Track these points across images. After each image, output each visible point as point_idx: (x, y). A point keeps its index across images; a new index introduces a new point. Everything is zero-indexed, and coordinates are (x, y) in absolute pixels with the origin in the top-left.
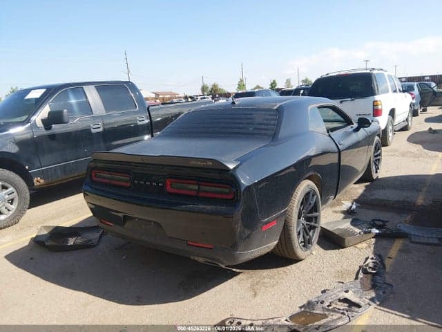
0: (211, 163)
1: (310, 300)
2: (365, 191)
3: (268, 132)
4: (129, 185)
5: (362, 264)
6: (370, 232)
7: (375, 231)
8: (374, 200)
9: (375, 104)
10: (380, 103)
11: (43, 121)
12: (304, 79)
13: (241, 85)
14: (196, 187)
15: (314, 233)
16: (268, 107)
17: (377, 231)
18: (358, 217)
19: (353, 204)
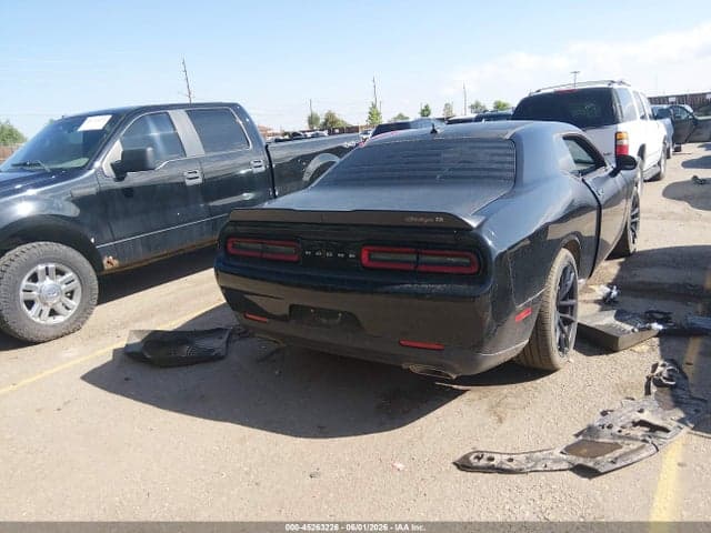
0: (441, 219)
1: (591, 423)
2: (621, 270)
3: (504, 174)
4: (295, 258)
5: (649, 373)
6: (649, 329)
7: (657, 327)
8: (640, 283)
9: (618, 137)
10: (624, 135)
11: (114, 166)
12: (473, 103)
13: (374, 114)
14: (414, 258)
15: (569, 330)
16: (494, 136)
17: (661, 327)
18: (624, 308)
19: (612, 288)
